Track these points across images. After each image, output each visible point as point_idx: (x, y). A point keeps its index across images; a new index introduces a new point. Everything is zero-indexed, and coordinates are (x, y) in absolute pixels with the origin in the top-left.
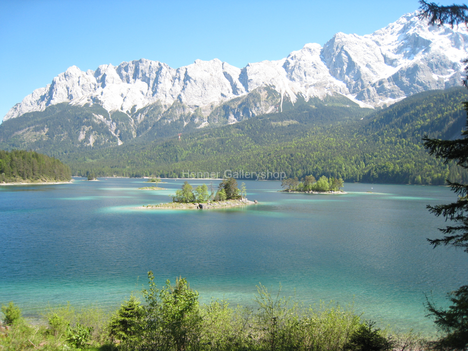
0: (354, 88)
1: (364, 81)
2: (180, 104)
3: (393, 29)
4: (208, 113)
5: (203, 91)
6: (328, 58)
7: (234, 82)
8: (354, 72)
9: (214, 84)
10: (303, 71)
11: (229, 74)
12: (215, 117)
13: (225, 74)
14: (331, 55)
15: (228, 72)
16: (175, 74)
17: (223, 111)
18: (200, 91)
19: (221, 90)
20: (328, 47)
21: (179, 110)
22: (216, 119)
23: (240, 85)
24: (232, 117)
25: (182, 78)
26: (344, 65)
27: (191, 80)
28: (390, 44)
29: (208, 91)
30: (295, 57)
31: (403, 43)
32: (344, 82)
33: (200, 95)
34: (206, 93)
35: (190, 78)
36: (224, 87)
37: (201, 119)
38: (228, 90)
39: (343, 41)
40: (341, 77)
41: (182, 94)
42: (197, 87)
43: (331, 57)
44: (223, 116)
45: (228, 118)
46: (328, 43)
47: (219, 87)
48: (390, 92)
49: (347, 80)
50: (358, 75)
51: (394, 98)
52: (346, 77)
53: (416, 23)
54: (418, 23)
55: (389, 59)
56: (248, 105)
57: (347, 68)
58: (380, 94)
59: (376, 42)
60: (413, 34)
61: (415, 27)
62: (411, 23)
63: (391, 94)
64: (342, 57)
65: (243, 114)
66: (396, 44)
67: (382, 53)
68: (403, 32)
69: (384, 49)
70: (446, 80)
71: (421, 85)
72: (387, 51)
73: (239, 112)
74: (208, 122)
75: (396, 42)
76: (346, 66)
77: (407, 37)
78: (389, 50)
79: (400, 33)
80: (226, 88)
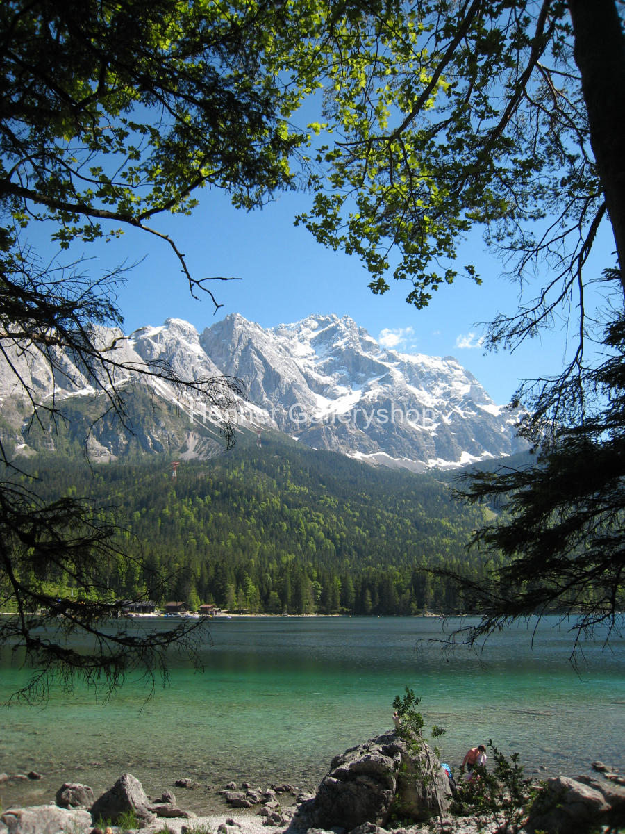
3: (301, 333)
7: (59, 358)
8: (280, 392)
12: (44, 435)
20: (218, 335)
22: (50, 442)
23: (73, 369)
28: (305, 357)
30: (161, 337)
31: (331, 360)
32: (263, 408)
38: (47, 373)
39: (248, 331)
40: (255, 398)
43: (228, 355)
44: (66, 436)
45: (84, 443)
46: (215, 326)
48: (357, 440)
49: (269, 405)
50: (288, 398)
51: (365, 452)
52: (266, 399)
53: (344, 332)
54: (347, 333)
55: (316, 381)
56: (138, 418)
57: (264, 382)
58: (341, 441)
59: (287, 349)
60: (347, 348)
61: (346, 340)
62: (334, 330)
63: (359, 444)
64: (252, 359)
65: (127, 438)
66: (316, 359)
67: (300, 370)
68: (320, 343)
69: (301, 363)
70: (433, 434)
71: (405, 435)
72: (307, 369)
73: (113, 432)
74: (29, 445)
75: (315, 356)
76: (262, 378)
77: (337, 352)
78: (309, 367)
79: (315, 342)
80: (42, 369)
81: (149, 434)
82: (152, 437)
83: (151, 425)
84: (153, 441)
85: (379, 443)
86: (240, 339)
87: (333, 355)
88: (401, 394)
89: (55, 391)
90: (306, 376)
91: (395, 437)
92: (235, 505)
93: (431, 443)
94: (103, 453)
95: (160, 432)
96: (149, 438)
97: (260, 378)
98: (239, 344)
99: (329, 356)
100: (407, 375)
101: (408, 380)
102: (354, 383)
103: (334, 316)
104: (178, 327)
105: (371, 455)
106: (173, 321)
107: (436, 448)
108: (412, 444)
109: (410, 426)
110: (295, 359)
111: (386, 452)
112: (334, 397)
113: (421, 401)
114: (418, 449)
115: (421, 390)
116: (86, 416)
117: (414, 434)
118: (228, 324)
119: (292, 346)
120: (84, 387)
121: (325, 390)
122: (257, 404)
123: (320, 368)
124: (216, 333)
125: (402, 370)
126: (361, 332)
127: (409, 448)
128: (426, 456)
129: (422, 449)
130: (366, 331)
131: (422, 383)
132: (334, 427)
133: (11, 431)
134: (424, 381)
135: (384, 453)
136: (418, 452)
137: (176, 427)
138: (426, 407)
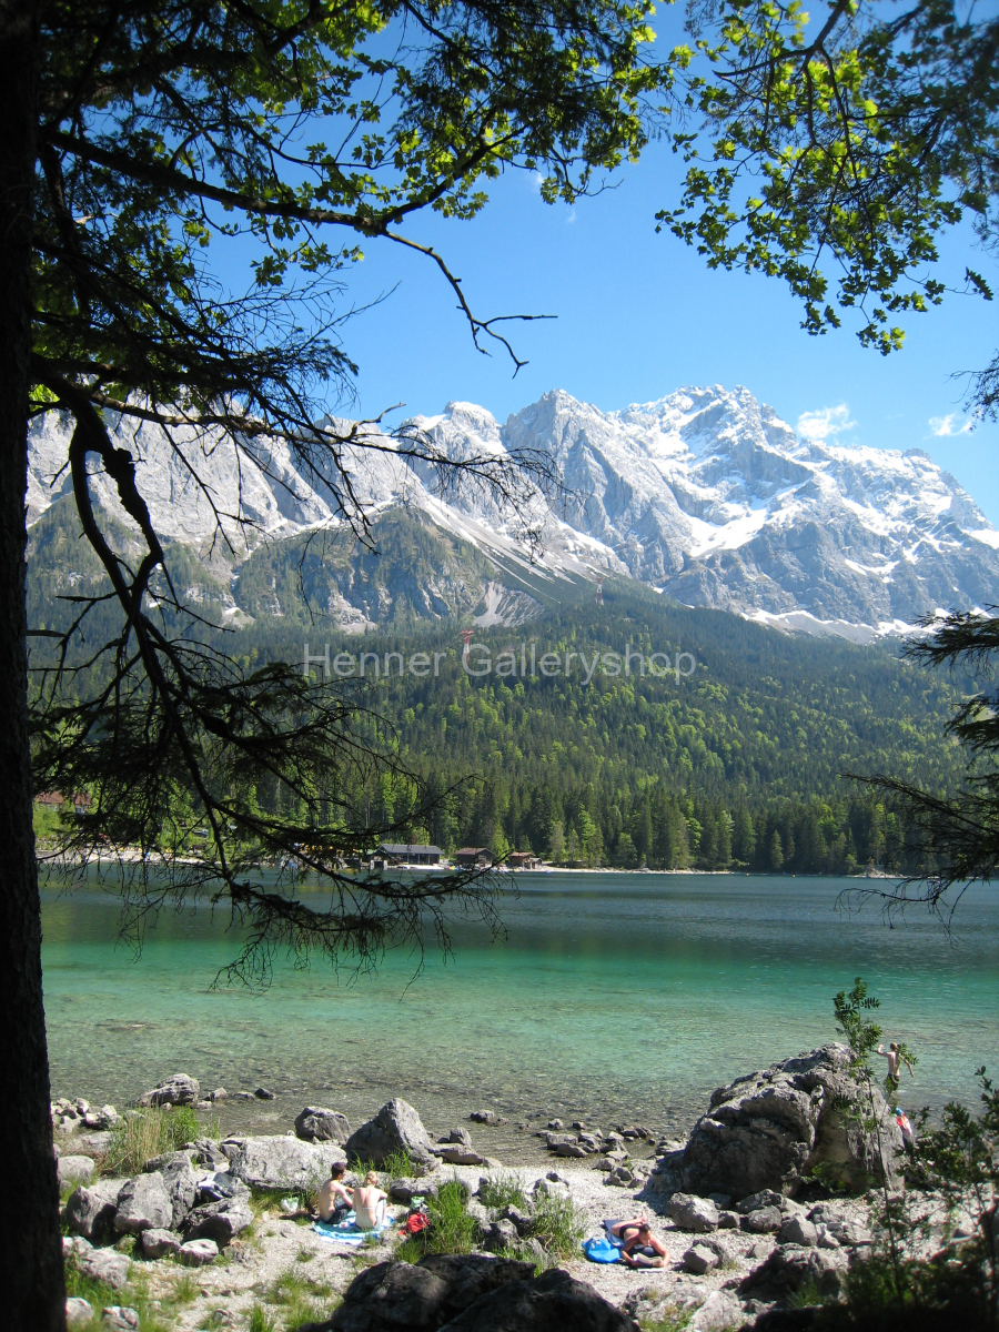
0: (643, 564)
1: (672, 549)
3: (665, 418)
8: (633, 515)
9: (213, 462)
12: (265, 593)
17: (291, 572)
20: (531, 425)
22: (274, 603)
24: (339, 602)
26: (593, 489)
28: (673, 457)
30: (440, 433)
31: (715, 461)
32: (604, 542)
39: (578, 417)
40: (591, 524)
44: (298, 594)
45: (324, 604)
46: (526, 412)
48: (759, 591)
49: (615, 537)
50: (647, 526)
51: (773, 611)
52: (609, 527)
53: (736, 415)
54: (742, 415)
55: (690, 497)
56: (408, 563)
57: (605, 499)
58: (734, 592)
59: (642, 445)
60: (742, 440)
61: (739, 426)
62: (719, 412)
63: (763, 598)
64: (586, 463)
65: (391, 595)
66: (690, 460)
67: (664, 478)
68: (697, 433)
69: (666, 467)
70: (886, 580)
71: (839, 582)
72: (676, 476)
73: (369, 586)
74: (243, 609)
75: (689, 455)
76: (602, 494)
77: (725, 448)
78: (679, 473)
79: (689, 433)
80: (256, 490)
81: (425, 587)
82: (430, 592)
83: (428, 574)
84: (432, 598)
85: (796, 596)
86: (566, 432)
87: (719, 452)
88: (832, 515)
89: (277, 524)
90: (674, 488)
91: (822, 586)
92: (562, 697)
93: (883, 595)
94: (354, 618)
95: (442, 583)
96: (425, 593)
97: (600, 494)
98: (564, 439)
99: (711, 454)
100: (842, 482)
101: (845, 490)
102: (753, 497)
103: (720, 388)
104: (466, 415)
105: (783, 616)
106: (458, 406)
107: (892, 603)
108: (851, 598)
109: (847, 567)
110: (655, 461)
111: (807, 610)
112: (720, 521)
113: (866, 525)
114: (861, 604)
115: (866, 507)
116: (328, 561)
117: (855, 579)
118: (545, 409)
119: (651, 440)
120: (321, 517)
121: (705, 511)
122: (595, 535)
123: (697, 474)
124: (526, 422)
125: (834, 475)
126: (765, 413)
127: (845, 604)
128: (875, 617)
129: (868, 604)
130: (773, 411)
131: (868, 495)
132: (722, 570)
133: (215, 587)
134: (872, 491)
135: (804, 612)
136: (861, 609)
137: (466, 576)
138: (875, 536)
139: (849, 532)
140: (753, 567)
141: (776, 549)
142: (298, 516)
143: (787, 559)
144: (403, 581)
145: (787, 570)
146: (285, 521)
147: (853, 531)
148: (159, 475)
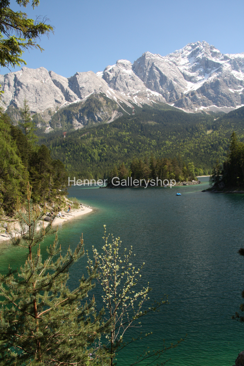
0: (170, 98)
1: (178, 92)
2: (16, 110)
3: (183, 54)
4: (48, 119)
5: (37, 97)
6: (141, 72)
7: (66, 89)
8: (167, 84)
9: (47, 91)
10: (124, 82)
11: (58, 82)
12: (57, 122)
13: (55, 82)
14: (144, 70)
15: (58, 80)
16: (3, 80)
17: (64, 116)
18: (34, 97)
19: (54, 97)
20: (139, 63)
21: (17, 116)
22: (59, 124)
23: (72, 93)
24: (76, 122)
25: (12, 83)
26: (156, 79)
27: (23, 86)
28: (184, 65)
29: (42, 97)
30: (113, 70)
32: (159, 93)
33: (35, 101)
34: (41, 99)
35: (22, 84)
36: (57, 94)
37: (44, 124)
38: (61, 97)
39: (152, 59)
40: (156, 89)
41: (16, 100)
42: (30, 93)
43: (143, 71)
44: (65, 121)
45: (72, 123)
46: (138, 60)
47: (52, 94)
48: (201, 101)
49: (162, 91)
50: (171, 88)
51: (206, 106)
52: (161, 88)
53: (202, 50)
54: (204, 50)
55: (188, 76)
56: (91, 109)
57: (160, 81)
58: (194, 102)
59: (174, 63)
60: (203, 58)
61: (203, 53)
62: (198, 49)
63: (203, 103)
64: (154, 72)
65: (88, 118)
66: (189, 65)
67: (181, 72)
68: (192, 57)
69: (181, 68)
70: (240, 93)
71: (225, 96)
72: (184, 70)
73: (83, 117)
74: (52, 127)
75: (189, 64)
76: (159, 79)
77: (198, 60)
78: (185, 69)
79: (189, 57)
80: (59, 95)
81: (96, 115)
82: (97, 116)
83: (97, 111)
84: (98, 118)
85: (213, 101)
86: (148, 64)
87: (197, 62)
88: (226, 76)
89: (65, 103)
90: (183, 74)
91: (220, 98)
93: (239, 98)
94: (79, 125)
95: (101, 113)
96: (96, 117)
97: (158, 80)
98: (148, 66)
99: (194, 63)
100: (233, 66)
101: (233, 68)
102: (206, 74)
103: (199, 42)
104: (121, 63)
105: (208, 107)
106: (119, 61)
107: (241, 100)
108: (228, 100)
109: (229, 91)
110: (179, 67)
111: (216, 105)
112: (195, 82)
113: (237, 78)
114: (231, 101)
115: (239, 72)
116: (73, 112)
117: (230, 94)
118: (143, 58)
119: (178, 61)
121: (192, 79)
122: (157, 91)
123: (190, 69)
124: (138, 62)
125: (230, 64)
126: (211, 48)
127: (227, 102)
128: (235, 104)
129: (233, 101)
130: (214, 47)
131: (240, 68)
132: (191, 97)
134: (242, 67)
135: (214, 106)
136: (231, 103)
137: (108, 110)
138: (239, 80)
139: (231, 81)
140: (200, 94)
141: (207, 89)
142: (70, 100)
143: (210, 91)
144: (91, 114)
145: (210, 94)
146: (67, 102)
147: (232, 80)
148: (33, 97)
